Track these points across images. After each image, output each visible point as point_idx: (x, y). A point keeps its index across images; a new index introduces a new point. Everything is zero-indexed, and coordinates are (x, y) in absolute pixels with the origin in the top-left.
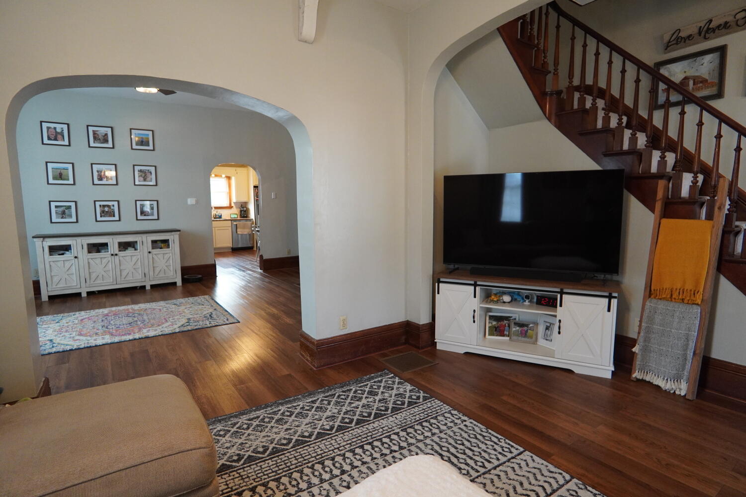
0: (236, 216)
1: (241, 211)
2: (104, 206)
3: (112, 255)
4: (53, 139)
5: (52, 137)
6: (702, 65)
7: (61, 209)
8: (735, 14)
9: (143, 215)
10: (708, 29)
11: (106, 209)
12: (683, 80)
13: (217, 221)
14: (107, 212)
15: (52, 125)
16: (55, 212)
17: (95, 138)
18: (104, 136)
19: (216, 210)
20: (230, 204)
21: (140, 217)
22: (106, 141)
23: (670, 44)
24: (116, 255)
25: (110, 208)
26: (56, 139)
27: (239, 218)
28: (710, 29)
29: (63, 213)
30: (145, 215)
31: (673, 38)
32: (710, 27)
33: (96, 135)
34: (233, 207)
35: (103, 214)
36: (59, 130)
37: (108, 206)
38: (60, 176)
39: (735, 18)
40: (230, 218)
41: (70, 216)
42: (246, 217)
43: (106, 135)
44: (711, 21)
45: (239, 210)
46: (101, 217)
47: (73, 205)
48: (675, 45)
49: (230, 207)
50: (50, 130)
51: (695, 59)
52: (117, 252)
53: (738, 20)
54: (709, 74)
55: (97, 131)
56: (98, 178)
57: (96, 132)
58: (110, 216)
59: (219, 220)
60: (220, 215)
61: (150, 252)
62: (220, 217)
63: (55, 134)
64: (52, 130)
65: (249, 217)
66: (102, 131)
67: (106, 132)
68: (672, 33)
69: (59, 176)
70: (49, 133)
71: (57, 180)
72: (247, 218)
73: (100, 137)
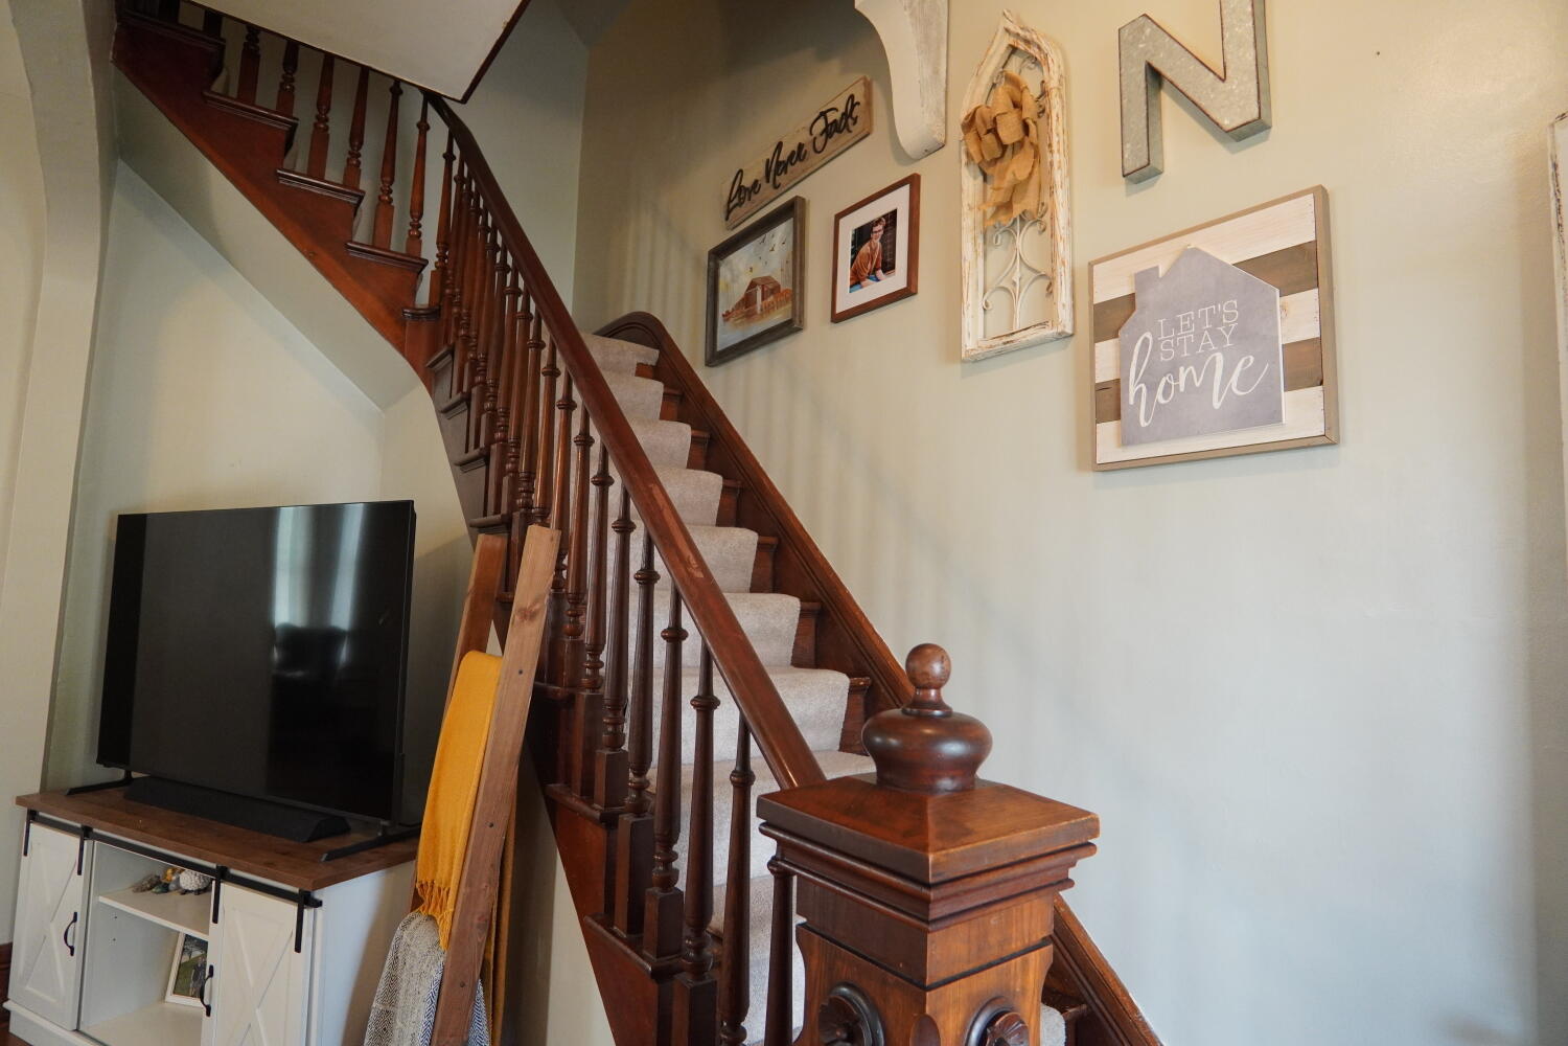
6: (773, 250)
8: (809, 126)
10: (779, 163)
12: (748, 289)
23: (731, 205)
28: (781, 163)
31: (734, 193)
32: (781, 159)
39: (811, 134)
44: (780, 146)
48: (738, 208)
51: (763, 237)
53: (815, 139)
54: (782, 270)
68: (732, 179)
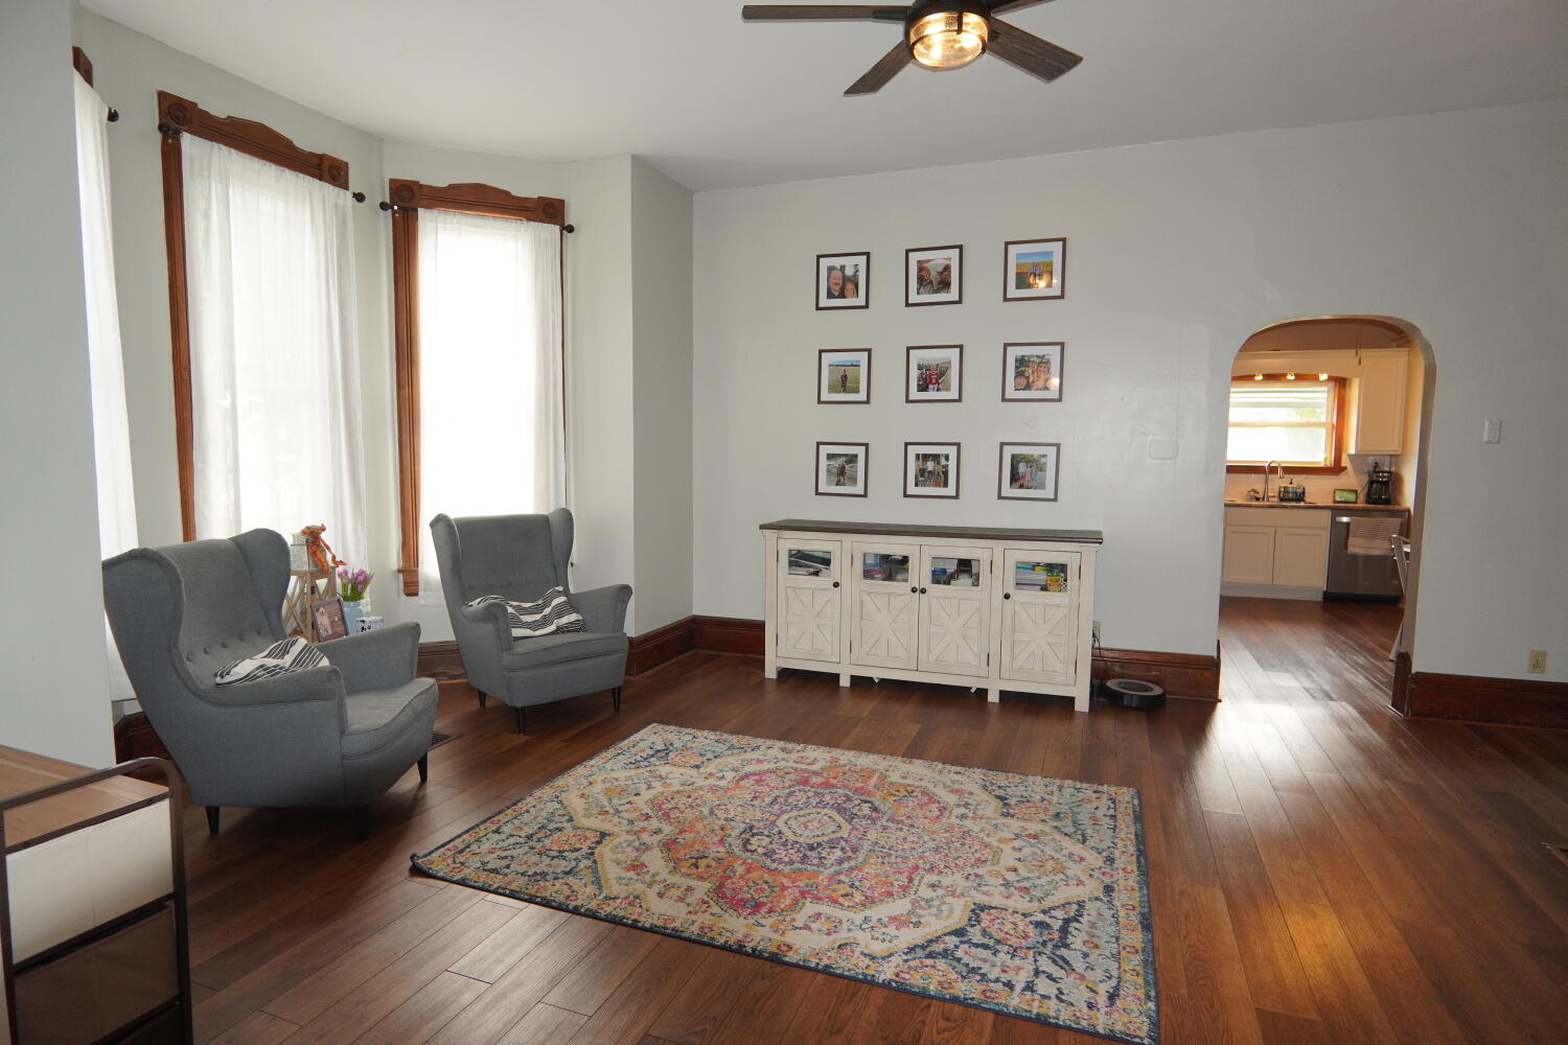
0: (1352, 497)
1: (1371, 483)
2: (926, 457)
3: (914, 590)
4: (836, 294)
5: (836, 290)
7: (837, 463)
9: (1018, 484)
11: (930, 465)
13: (1286, 507)
14: (930, 472)
15: (837, 262)
16: (825, 468)
17: (921, 280)
18: (941, 273)
19: (1288, 477)
20: (1338, 459)
21: (1007, 491)
22: (945, 285)
24: (923, 591)
25: (939, 463)
26: (842, 295)
27: (1361, 504)
29: (842, 472)
30: (1021, 487)
33: (924, 273)
34: (1345, 468)
35: (923, 476)
36: (849, 272)
37: (936, 457)
38: (844, 383)
40: (1330, 503)
41: (854, 481)
42: (1388, 502)
43: (947, 268)
45: (1366, 479)
46: (916, 485)
47: (860, 451)
49: (1336, 469)
50: (834, 272)
52: (926, 582)
55: (929, 261)
56: (919, 385)
57: (925, 265)
58: (937, 484)
59: (1292, 507)
60: (1300, 491)
61: (1007, 597)
62: (1300, 497)
63: (841, 282)
64: (837, 274)
65: (1398, 503)
66: (937, 259)
67: (948, 262)
69: (840, 384)
70: (832, 281)
71: (836, 392)
72: (1391, 507)
73: (934, 276)
